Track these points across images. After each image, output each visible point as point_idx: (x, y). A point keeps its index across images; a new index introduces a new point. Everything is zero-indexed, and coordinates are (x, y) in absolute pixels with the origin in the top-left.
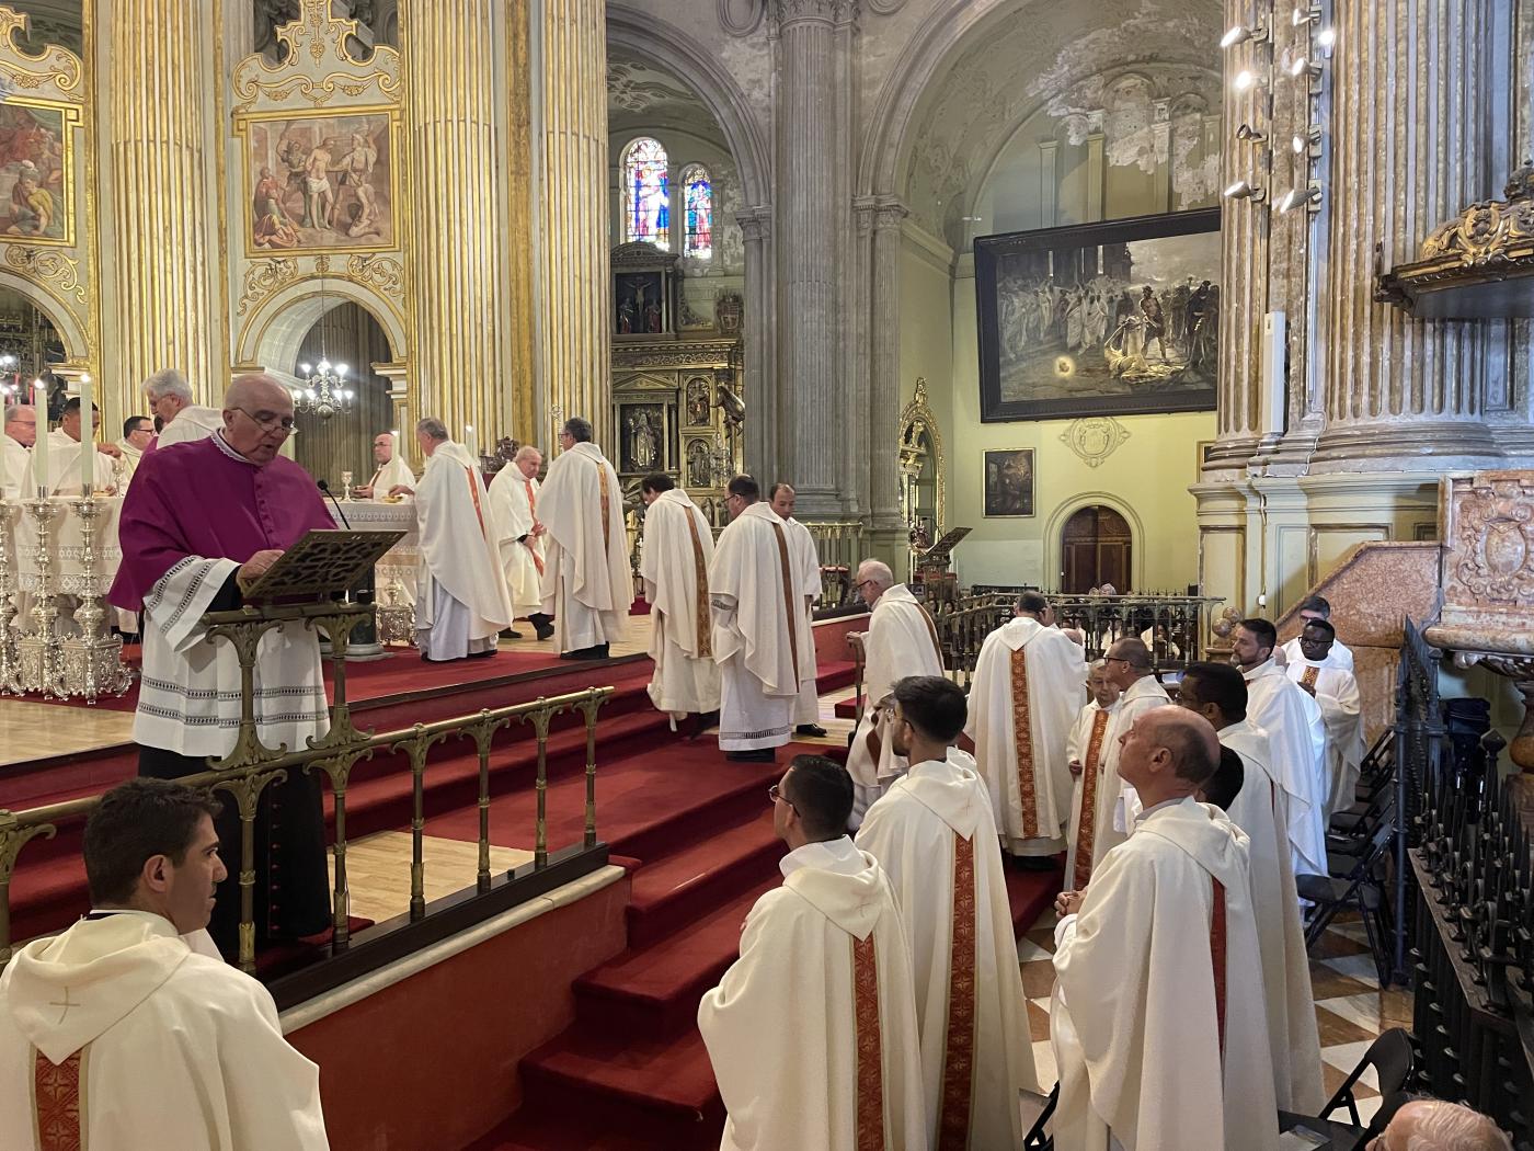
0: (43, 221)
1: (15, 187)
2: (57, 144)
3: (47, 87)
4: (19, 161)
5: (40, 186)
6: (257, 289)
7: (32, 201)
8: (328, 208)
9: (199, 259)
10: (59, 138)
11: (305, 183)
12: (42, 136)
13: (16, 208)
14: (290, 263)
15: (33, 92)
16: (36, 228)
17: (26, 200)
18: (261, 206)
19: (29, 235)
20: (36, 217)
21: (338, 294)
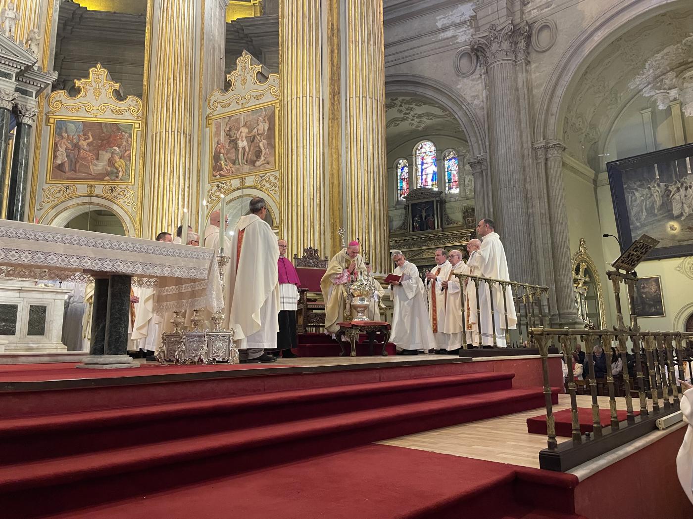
0: (121, 174)
1: (109, 159)
2: (130, 139)
3: (127, 114)
4: (112, 147)
5: (121, 158)
6: (213, 198)
7: (116, 165)
8: (246, 154)
9: (187, 185)
10: (130, 136)
11: (236, 144)
12: (123, 136)
13: (109, 169)
14: (228, 184)
15: (120, 117)
16: (117, 177)
17: (114, 165)
18: (216, 158)
19: (114, 180)
20: (118, 172)
21: (249, 196)
